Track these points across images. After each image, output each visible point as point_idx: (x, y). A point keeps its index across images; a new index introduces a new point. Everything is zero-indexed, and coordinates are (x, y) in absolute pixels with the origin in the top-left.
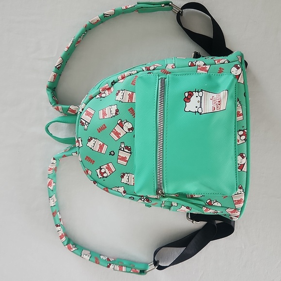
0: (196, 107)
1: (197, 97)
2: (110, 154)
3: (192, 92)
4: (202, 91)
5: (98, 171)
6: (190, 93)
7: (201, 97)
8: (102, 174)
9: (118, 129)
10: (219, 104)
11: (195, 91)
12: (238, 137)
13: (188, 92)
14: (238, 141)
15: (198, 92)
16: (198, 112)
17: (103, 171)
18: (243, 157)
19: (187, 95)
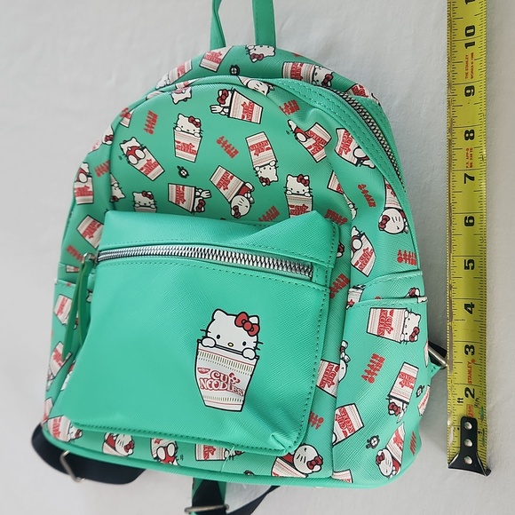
0: (218, 337)
1: (244, 344)
2: (181, 169)
3: (257, 334)
4: (257, 357)
5: (133, 143)
6: (256, 327)
7: (242, 354)
8: (132, 151)
9: (235, 184)
10: (210, 385)
11: (257, 342)
12: (164, 442)
13: (258, 325)
14: (157, 442)
15: (256, 348)
16: (207, 337)
17: (138, 153)
18: (127, 448)
19: (254, 320)
